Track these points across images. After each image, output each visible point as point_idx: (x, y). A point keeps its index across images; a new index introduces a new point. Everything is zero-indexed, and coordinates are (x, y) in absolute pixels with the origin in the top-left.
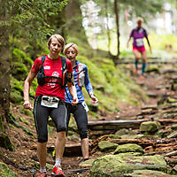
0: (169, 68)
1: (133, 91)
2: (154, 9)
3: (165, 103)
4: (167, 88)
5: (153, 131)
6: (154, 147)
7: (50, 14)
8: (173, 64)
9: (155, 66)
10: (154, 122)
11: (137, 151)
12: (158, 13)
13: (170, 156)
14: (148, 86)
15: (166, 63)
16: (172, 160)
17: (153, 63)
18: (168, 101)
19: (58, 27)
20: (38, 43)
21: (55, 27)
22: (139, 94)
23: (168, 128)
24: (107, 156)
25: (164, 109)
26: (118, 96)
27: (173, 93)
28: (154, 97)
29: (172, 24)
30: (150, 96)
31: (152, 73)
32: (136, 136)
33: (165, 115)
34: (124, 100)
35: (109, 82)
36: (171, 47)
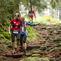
0: (49, 27)
1: (37, 35)
2: (44, 7)
3: (48, 40)
4: (49, 34)
5: (44, 49)
6: (45, 55)
7: (9, 9)
8: (51, 26)
9: (45, 27)
10: (45, 46)
11: (39, 56)
12: (45, 9)
13: (50, 58)
14: (42, 34)
15: (48, 26)
16: (51, 59)
17: (44, 26)
18: (49, 39)
19: (11, 14)
20: (5, 19)
21: (10, 13)
22: (39, 36)
23: (50, 48)
24: (29, 58)
25: (48, 42)
26: (32, 37)
27: (51, 36)
28: (44, 37)
29: (50, 12)
30: (43, 37)
31: (44, 29)
32: (39, 51)
33: (48, 44)
34: (34, 38)
35: (29, 32)
36: (50, 20)
